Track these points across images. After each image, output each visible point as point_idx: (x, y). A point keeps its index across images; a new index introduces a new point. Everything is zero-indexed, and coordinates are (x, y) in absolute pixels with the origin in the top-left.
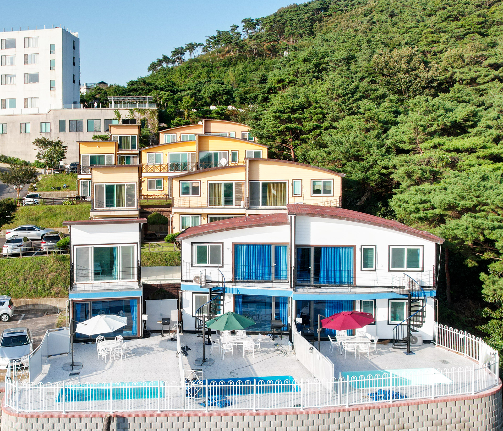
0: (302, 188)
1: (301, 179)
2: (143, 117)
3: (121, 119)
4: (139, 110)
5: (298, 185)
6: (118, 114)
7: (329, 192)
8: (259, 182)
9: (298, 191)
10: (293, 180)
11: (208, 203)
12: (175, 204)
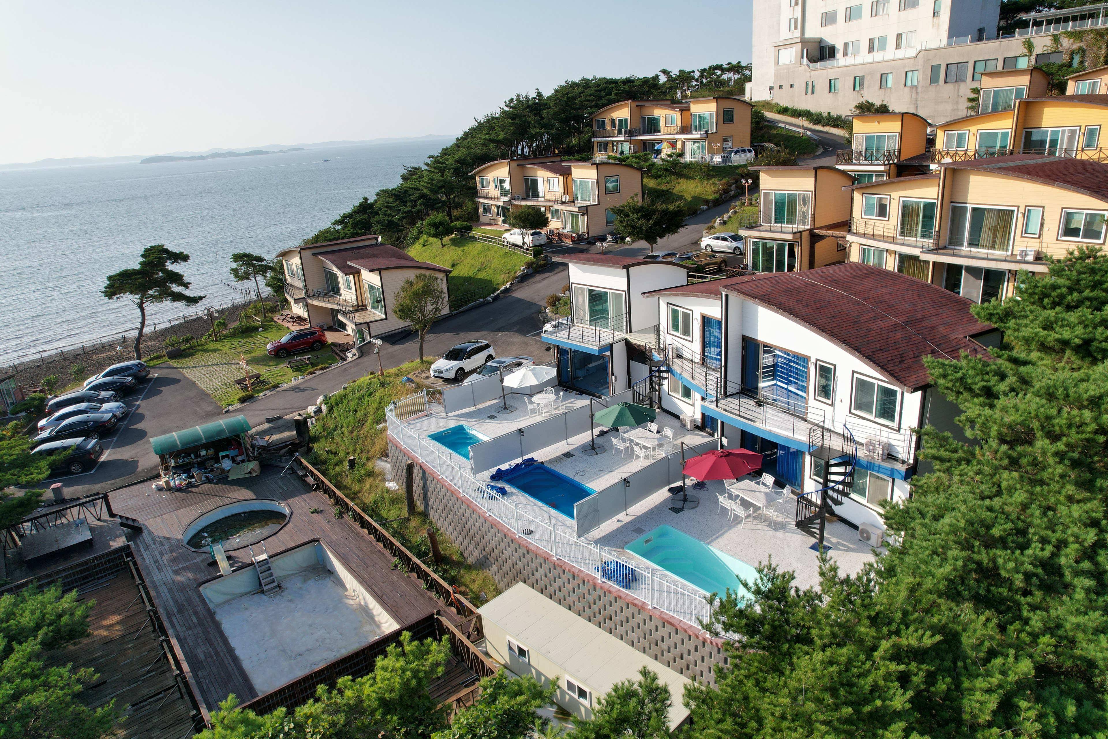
0: (1042, 224)
1: (1043, 207)
2: (1076, 46)
3: (1034, 54)
5: (1035, 215)
6: (1030, 47)
7: (1097, 235)
8: (967, 205)
10: (1026, 206)
11: (898, 232)
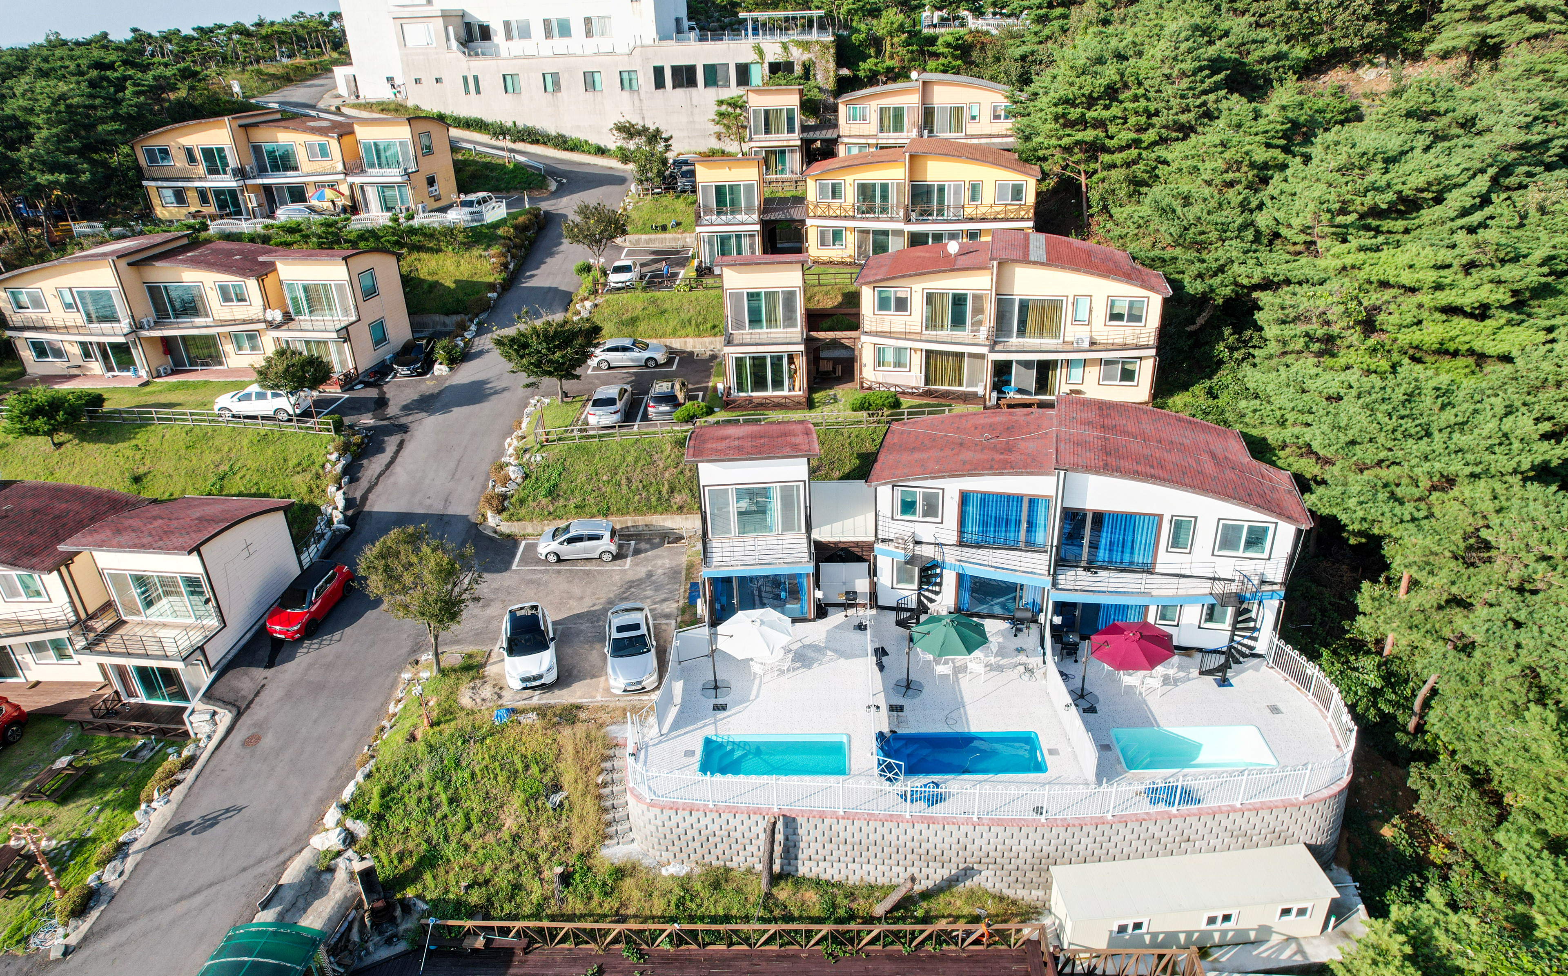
0: (1091, 311)
1: (1090, 296)
2: (806, 57)
3: (766, 61)
4: (799, 44)
5: (1084, 304)
6: (761, 53)
7: (1138, 319)
8: (1015, 297)
9: (1083, 315)
10: (1074, 296)
11: (924, 329)
12: (867, 325)
